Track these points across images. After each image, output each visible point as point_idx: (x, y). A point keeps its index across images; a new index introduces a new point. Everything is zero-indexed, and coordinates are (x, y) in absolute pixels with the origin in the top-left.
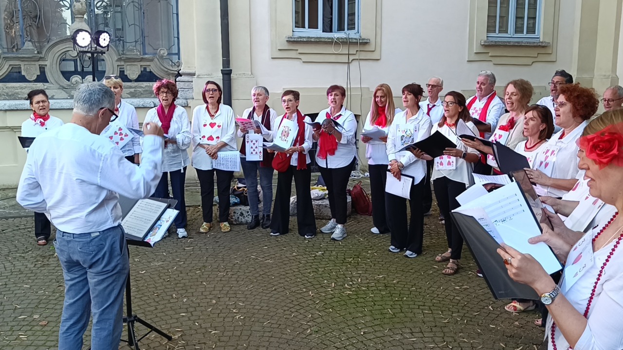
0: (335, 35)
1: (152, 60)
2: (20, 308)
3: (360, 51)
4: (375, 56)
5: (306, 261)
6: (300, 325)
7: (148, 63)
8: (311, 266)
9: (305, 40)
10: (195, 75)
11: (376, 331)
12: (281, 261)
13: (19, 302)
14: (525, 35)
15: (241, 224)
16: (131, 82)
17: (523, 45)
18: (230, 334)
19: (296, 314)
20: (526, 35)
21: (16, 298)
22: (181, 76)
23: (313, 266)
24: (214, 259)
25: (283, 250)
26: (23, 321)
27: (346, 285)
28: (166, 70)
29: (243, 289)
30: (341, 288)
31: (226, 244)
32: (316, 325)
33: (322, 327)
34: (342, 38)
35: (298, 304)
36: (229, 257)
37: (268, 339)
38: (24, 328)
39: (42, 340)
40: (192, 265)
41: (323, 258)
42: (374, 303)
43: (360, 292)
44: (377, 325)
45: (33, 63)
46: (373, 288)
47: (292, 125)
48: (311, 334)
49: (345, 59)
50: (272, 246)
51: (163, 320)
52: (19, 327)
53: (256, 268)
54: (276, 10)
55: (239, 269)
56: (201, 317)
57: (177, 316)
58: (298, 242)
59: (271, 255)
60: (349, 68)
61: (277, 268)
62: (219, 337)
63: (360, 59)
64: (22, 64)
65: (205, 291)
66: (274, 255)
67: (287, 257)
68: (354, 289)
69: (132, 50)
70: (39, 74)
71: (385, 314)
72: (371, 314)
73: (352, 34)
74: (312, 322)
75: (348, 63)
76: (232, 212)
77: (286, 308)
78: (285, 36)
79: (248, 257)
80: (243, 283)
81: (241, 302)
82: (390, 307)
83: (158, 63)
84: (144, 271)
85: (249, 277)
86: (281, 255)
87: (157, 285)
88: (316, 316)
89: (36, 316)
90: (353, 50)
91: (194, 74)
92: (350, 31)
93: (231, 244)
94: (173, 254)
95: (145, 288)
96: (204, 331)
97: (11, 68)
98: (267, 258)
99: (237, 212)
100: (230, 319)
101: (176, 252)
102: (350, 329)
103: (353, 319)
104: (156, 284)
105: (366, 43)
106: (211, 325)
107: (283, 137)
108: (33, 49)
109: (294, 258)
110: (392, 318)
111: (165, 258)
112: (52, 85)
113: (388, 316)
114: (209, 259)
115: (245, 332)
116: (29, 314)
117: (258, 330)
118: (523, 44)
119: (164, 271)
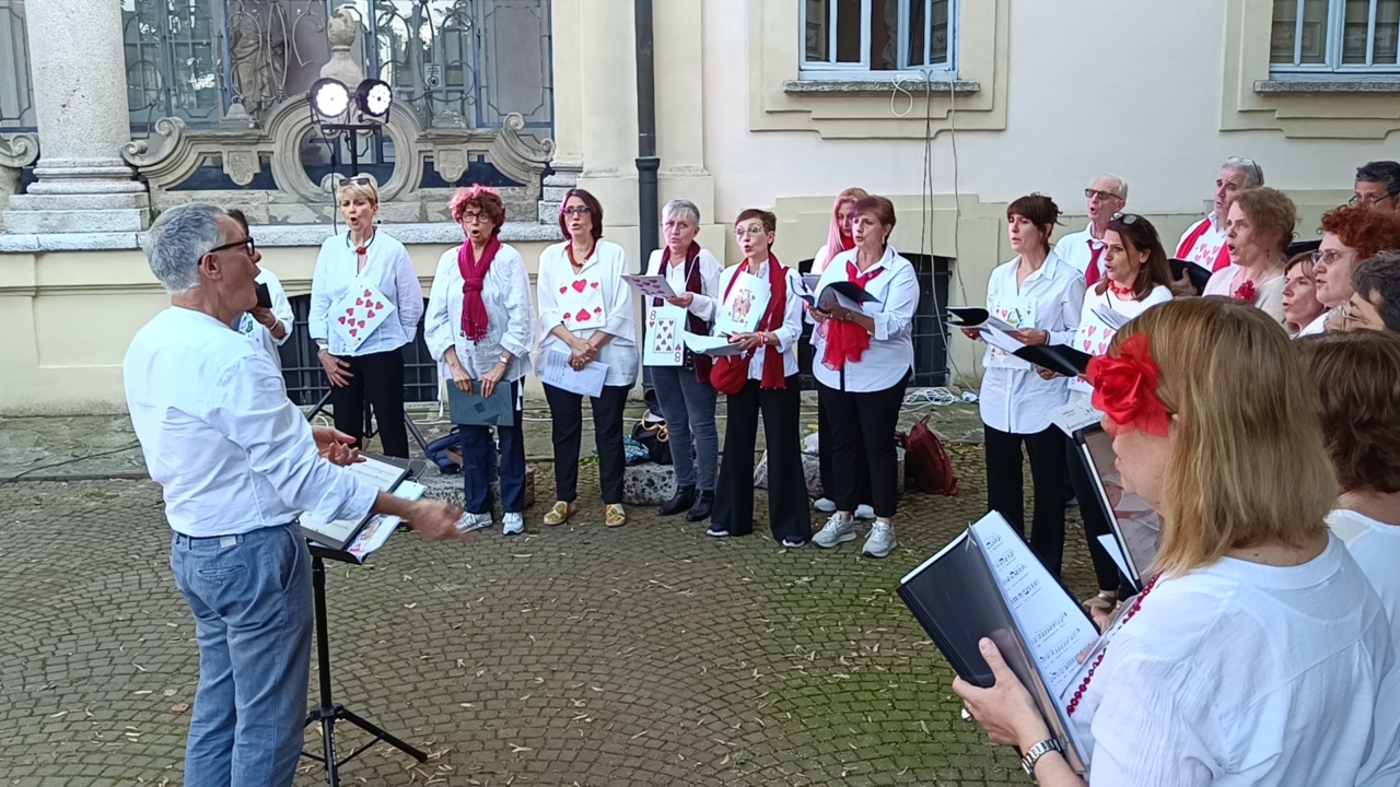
0: (898, 76)
1: (491, 140)
2: (144, 673)
3: (956, 111)
4: (992, 121)
5: (767, 596)
6: (709, 744)
7: (483, 146)
8: (775, 609)
9: (826, 88)
10: (581, 172)
11: (876, 771)
12: (712, 593)
13: (144, 659)
14: (1368, 66)
15: (649, 504)
16: (448, 186)
17: (1361, 92)
18: (553, 755)
19: (710, 718)
20: (1370, 67)
21: (142, 650)
22: (553, 173)
23: (779, 611)
24: (570, 582)
25: (725, 568)
26: (143, 700)
27: (842, 658)
28: (522, 160)
29: (611, 655)
30: (830, 663)
31: (604, 548)
32: (745, 748)
33: (758, 754)
34: (913, 83)
35: (721, 698)
36: (601, 580)
37: (629, 774)
38: (140, 717)
39: (167, 745)
40: (518, 594)
41: (809, 593)
42: (893, 706)
43: (868, 678)
44: (885, 757)
45: (245, 148)
46: (902, 669)
47: (755, 287)
48: (728, 769)
49: (919, 130)
50: (703, 557)
51: (421, 715)
52: (130, 714)
53: (653, 607)
54: (762, 24)
55: (616, 607)
56: (503, 714)
57: (453, 708)
58: (765, 551)
59: (694, 579)
60: (928, 149)
61: (700, 610)
62: (527, 761)
63: (955, 130)
64: (224, 150)
65: (530, 654)
66: (701, 579)
67: (727, 586)
68: (857, 668)
69: (450, 118)
70: (258, 170)
71: (911, 731)
72: (879, 729)
73: (939, 73)
74: (739, 740)
75: (928, 139)
76: (630, 478)
77: (690, 705)
78: (781, 81)
79: (642, 580)
80: (615, 639)
81: (598, 684)
82: (928, 716)
83: (505, 145)
84: (414, 605)
85: (632, 628)
86: (717, 580)
87: (432, 636)
88: (751, 726)
89: (170, 692)
90: (939, 110)
91: (579, 170)
92: (936, 66)
93: (616, 551)
94: (487, 568)
95: (406, 640)
96: (499, 744)
97: (201, 159)
98: (683, 586)
99: (641, 478)
100: (562, 722)
101: (494, 563)
102: (821, 763)
103: (834, 738)
104: (430, 635)
105: (971, 93)
106: (518, 733)
107: (737, 314)
108: (245, 119)
109: (742, 588)
110: (925, 742)
111: (466, 576)
112: (284, 195)
113: (915, 737)
114: (558, 582)
115: (586, 754)
116: (156, 686)
117: (614, 751)
118: (1362, 89)
119: (457, 605)
